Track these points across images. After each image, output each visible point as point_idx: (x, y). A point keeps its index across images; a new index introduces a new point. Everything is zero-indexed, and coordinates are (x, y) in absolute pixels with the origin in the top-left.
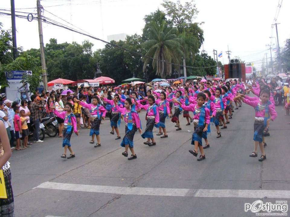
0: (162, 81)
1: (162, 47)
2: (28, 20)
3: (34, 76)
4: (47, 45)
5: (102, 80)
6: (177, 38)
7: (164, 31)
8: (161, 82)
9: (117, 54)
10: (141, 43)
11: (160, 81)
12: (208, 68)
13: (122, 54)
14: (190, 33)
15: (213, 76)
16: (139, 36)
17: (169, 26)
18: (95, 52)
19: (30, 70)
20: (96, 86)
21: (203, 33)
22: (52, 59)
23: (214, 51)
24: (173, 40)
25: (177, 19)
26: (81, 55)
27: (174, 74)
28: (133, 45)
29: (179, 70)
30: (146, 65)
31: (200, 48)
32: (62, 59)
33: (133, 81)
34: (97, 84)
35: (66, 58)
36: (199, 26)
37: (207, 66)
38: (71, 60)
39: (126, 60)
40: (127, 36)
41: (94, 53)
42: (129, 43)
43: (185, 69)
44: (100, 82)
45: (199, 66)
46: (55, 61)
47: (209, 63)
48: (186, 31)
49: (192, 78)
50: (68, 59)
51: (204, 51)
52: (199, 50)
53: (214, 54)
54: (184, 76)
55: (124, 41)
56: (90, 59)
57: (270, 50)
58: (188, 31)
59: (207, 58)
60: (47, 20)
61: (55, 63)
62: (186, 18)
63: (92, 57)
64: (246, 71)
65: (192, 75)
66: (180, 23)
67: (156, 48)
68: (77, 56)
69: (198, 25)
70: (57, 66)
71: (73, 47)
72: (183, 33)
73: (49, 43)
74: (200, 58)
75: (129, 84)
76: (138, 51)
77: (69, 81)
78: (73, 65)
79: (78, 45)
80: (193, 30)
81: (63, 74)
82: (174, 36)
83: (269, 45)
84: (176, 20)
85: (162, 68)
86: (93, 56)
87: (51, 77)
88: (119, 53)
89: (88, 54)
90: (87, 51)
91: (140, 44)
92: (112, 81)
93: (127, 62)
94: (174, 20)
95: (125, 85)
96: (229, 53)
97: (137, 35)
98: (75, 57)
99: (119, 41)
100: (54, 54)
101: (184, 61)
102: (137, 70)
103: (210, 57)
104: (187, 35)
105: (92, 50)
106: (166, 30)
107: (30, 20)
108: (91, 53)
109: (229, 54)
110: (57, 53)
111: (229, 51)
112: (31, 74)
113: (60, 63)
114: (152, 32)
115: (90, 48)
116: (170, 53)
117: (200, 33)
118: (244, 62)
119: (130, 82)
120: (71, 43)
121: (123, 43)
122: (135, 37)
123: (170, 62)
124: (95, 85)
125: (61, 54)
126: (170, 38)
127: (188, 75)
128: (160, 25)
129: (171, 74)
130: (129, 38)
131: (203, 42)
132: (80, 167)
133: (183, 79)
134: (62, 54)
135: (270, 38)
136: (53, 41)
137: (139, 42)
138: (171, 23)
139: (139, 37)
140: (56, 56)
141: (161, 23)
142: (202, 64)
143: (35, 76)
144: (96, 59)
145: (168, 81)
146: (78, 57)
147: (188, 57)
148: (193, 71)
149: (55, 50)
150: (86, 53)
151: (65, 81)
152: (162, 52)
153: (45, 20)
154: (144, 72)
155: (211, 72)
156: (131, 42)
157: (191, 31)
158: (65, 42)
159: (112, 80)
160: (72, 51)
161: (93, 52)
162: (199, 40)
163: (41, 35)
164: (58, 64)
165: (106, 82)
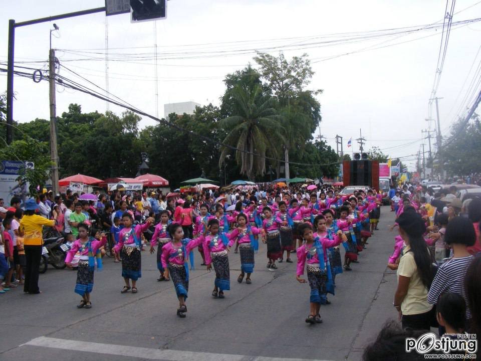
0: (247, 184)
1: (251, 128)
2: (34, 80)
3: (37, 170)
4: (64, 115)
5: (147, 180)
6: (277, 115)
7: (255, 102)
8: (246, 186)
9: (178, 136)
10: (218, 120)
11: (244, 185)
12: (326, 166)
13: (186, 137)
14: (299, 106)
15: (333, 178)
16: (216, 107)
17: (264, 94)
18: (142, 130)
19: (31, 161)
20: (137, 189)
21: (319, 107)
22: (71, 138)
23: (337, 138)
24: (269, 118)
25: (278, 83)
26: (118, 134)
27: (269, 173)
28: (205, 123)
29: (278, 166)
30: (224, 156)
31: (314, 133)
32: (87, 140)
33: (200, 183)
34: (139, 187)
35: (94, 139)
36: (313, 96)
37: (324, 162)
38: (102, 141)
39: (193, 148)
40: (196, 107)
41: (141, 133)
42: (199, 118)
43: (287, 165)
44: (144, 182)
45: (310, 161)
46: (76, 141)
47: (327, 157)
48: (292, 103)
49: (298, 181)
50: (97, 139)
51: (321, 137)
52: (313, 135)
53: (338, 142)
54: (285, 178)
55: (192, 116)
56: (134, 141)
57: (428, 139)
58: (295, 103)
59: (324, 150)
60: (64, 81)
61: (77, 145)
62: (292, 83)
63: (137, 139)
64: (381, 173)
65: (298, 176)
66: (282, 90)
67: (242, 129)
68: (113, 135)
69: (312, 94)
70: (78, 150)
71: (107, 121)
72: (287, 106)
73: (67, 111)
74: (313, 149)
75: (192, 187)
76: (213, 132)
77: (94, 180)
78: (105, 150)
79: (116, 118)
80: (303, 101)
81: (88, 164)
82: (271, 111)
83: (428, 131)
84: (277, 85)
85: (250, 163)
86: (138, 136)
87: (67, 168)
88: (181, 134)
89: (130, 133)
90: (129, 128)
91: (216, 121)
92: (164, 182)
93: (194, 150)
94: (274, 85)
95: (186, 188)
96: (361, 141)
97: (212, 107)
98: (108, 137)
99: (183, 114)
100: (76, 129)
101: (287, 152)
102: (210, 163)
103: (329, 147)
104: (293, 111)
105: (138, 127)
106: (259, 100)
107: (37, 80)
108: (136, 132)
109: (362, 143)
110: (81, 129)
111: (362, 138)
112: (33, 168)
113: (83, 144)
114: (237, 103)
115: (135, 124)
116: (263, 138)
117: (314, 108)
118: (387, 156)
119: (194, 184)
120: (104, 114)
121: (190, 118)
122: (209, 109)
123: (264, 154)
124: (135, 187)
125: (86, 131)
126: (264, 115)
127: (292, 176)
128: (251, 92)
129: (264, 173)
130: (199, 110)
131: (319, 123)
132: (94, 317)
133: (283, 182)
134: (89, 131)
135: (427, 120)
136: (75, 108)
137: (214, 118)
138: (267, 89)
139: (216, 109)
140: (79, 134)
141: (252, 88)
142: (316, 159)
143: (39, 170)
144: (143, 142)
145: (258, 184)
146: (115, 137)
147: (294, 146)
148: (301, 170)
149: (78, 124)
150: (128, 132)
151: (87, 179)
152: (250, 137)
153: (60, 82)
154: (220, 167)
155: (330, 173)
156: (203, 118)
157: (300, 104)
158: (95, 112)
159: (164, 180)
160: (105, 127)
161: (138, 131)
162: (313, 118)
163: (53, 105)
164: (81, 146)
165: (154, 183)
